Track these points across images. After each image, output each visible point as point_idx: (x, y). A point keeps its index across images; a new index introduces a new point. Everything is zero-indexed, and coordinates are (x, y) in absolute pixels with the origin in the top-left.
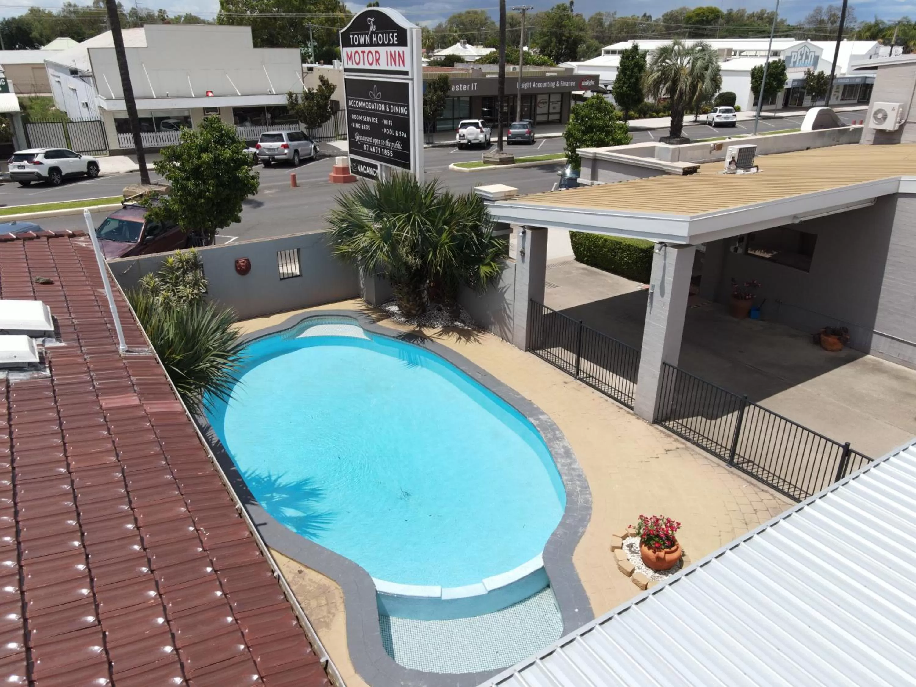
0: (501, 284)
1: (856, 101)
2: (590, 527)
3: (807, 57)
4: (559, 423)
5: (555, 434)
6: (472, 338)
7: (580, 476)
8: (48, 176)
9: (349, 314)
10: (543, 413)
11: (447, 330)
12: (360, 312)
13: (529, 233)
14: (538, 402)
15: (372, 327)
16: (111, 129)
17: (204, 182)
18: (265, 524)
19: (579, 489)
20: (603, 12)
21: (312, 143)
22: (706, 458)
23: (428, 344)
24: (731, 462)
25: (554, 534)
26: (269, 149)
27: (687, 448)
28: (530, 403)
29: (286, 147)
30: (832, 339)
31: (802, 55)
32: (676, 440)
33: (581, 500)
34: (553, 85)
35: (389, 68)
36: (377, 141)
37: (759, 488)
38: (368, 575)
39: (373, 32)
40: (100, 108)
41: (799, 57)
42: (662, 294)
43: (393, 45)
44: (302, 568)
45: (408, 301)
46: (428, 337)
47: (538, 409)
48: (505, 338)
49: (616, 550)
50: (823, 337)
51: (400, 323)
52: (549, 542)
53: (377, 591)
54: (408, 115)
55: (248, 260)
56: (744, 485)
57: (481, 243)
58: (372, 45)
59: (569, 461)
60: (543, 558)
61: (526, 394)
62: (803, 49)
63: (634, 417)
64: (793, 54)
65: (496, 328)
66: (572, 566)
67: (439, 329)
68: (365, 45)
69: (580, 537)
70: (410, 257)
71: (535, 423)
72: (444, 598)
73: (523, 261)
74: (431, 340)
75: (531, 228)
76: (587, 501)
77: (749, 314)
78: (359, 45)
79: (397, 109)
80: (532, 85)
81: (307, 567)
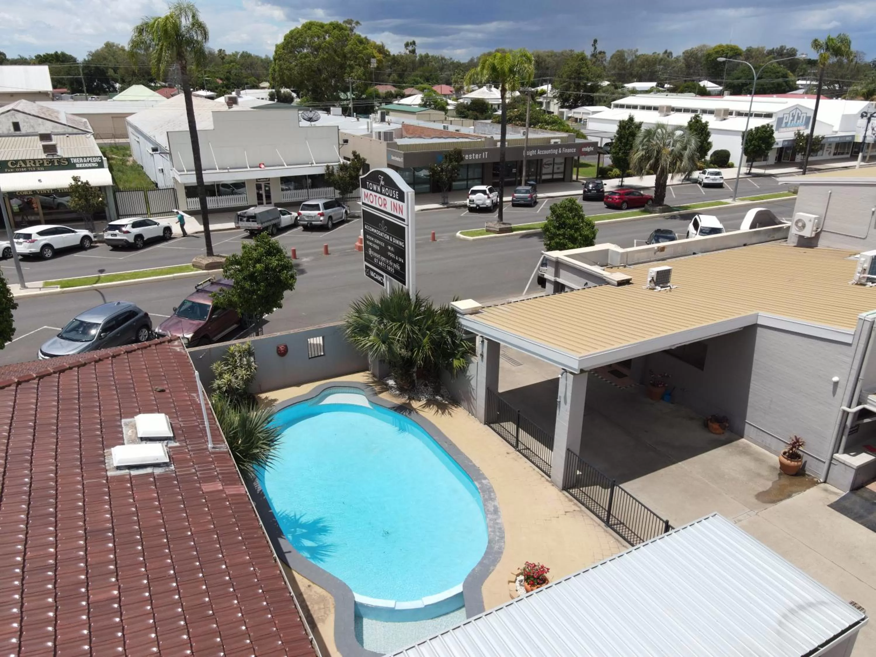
0: (468, 374)
1: (849, 156)
2: (499, 567)
3: (799, 118)
4: (495, 487)
5: (490, 495)
6: (447, 411)
7: (500, 528)
8: (133, 241)
9: (359, 386)
10: (485, 478)
11: (429, 403)
12: (367, 385)
13: (486, 342)
14: (485, 470)
15: (374, 399)
16: (181, 194)
17: (258, 284)
18: (290, 552)
19: (497, 538)
20: (625, 49)
21: (344, 208)
22: (592, 519)
23: (413, 414)
24: (607, 523)
25: (473, 570)
26: (308, 217)
27: (581, 511)
28: (478, 470)
29: (322, 215)
30: (715, 426)
31: (793, 116)
32: (575, 504)
33: (496, 547)
34: (555, 152)
35: (392, 212)
36: (383, 259)
37: (621, 544)
38: (351, 591)
39: (382, 186)
40: (174, 178)
41: (791, 118)
42: (566, 403)
43: (395, 198)
44: (311, 584)
45: (402, 380)
46: (415, 409)
47: (483, 474)
48: (470, 411)
49: (511, 584)
50: (710, 424)
51: (395, 396)
52: (469, 576)
53: (355, 602)
54: (404, 248)
55: (286, 346)
56: (612, 541)
57: (453, 342)
58: (381, 193)
59: (495, 517)
60: (464, 586)
61: (477, 462)
62: (794, 111)
63: (550, 484)
64: (785, 116)
65: (465, 404)
66: (480, 593)
67: (424, 402)
68: (377, 192)
69: (491, 573)
70: (403, 350)
71: (478, 486)
72: (396, 608)
73: (482, 360)
74: (417, 412)
75: (487, 339)
76: (500, 548)
77: (662, 398)
78: (373, 190)
79: (397, 242)
80: (537, 152)
81: (314, 583)
